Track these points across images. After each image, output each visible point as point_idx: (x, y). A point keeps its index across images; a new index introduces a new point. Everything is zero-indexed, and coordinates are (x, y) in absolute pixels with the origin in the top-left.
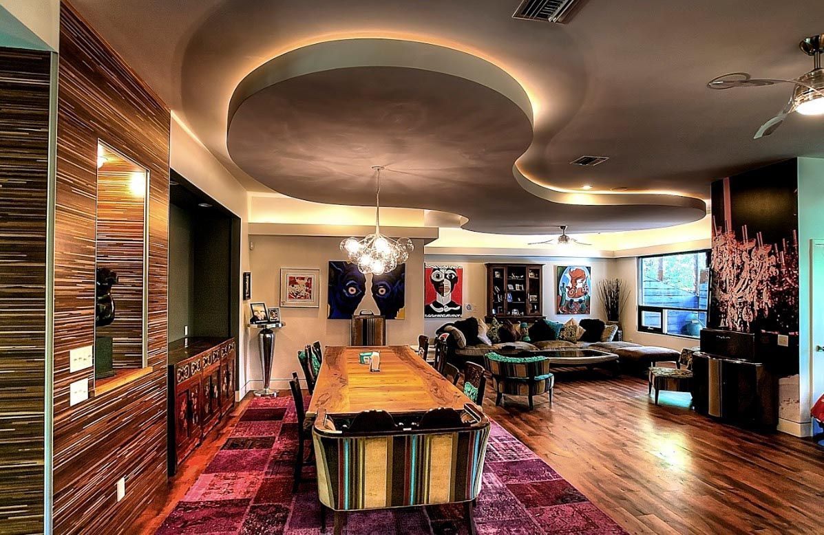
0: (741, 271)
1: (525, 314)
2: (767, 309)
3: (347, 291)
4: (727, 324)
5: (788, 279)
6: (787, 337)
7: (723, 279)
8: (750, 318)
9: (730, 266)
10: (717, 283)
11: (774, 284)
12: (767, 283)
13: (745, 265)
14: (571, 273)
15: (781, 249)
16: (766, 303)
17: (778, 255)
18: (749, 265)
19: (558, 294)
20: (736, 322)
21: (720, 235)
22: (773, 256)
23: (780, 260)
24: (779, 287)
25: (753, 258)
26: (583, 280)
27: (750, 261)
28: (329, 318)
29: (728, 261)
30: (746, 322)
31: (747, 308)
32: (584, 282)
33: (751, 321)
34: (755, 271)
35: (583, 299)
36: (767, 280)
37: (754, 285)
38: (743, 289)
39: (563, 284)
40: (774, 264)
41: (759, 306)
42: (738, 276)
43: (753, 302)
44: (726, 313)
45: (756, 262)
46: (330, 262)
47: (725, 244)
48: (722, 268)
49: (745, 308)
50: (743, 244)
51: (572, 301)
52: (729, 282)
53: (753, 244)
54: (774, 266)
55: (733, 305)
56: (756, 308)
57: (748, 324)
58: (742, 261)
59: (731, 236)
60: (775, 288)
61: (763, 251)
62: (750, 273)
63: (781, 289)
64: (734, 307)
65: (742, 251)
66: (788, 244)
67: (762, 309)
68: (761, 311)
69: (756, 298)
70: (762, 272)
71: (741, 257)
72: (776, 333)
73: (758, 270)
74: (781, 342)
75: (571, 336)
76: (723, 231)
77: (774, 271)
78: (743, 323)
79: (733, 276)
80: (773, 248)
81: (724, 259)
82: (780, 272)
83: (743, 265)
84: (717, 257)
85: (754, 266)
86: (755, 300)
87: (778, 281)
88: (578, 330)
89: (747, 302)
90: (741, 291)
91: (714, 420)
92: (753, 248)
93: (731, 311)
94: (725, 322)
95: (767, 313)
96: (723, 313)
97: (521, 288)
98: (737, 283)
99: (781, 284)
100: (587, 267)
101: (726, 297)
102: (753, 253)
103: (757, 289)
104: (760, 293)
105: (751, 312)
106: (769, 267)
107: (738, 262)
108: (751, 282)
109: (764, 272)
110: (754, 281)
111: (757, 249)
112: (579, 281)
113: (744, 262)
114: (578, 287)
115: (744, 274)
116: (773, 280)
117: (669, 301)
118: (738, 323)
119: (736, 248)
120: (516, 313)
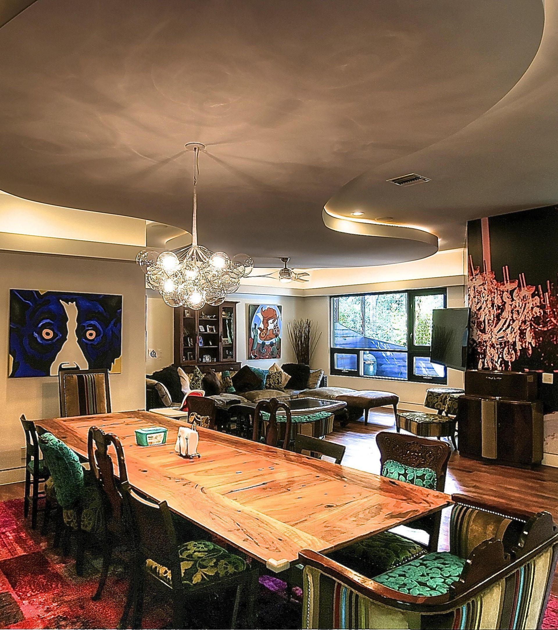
0: (502, 311)
1: (218, 360)
2: (530, 348)
3: (40, 334)
4: (486, 364)
5: (552, 319)
6: (552, 374)
7: (482, 319)
8: (512, 358)
9: (489, 306)
10: (474, 324)
11: (539, 325)
12: (531, 324)
13: (506, 306)
14: (263, 313)
15: (545, 290)
16: (530, 343)
17: (542, 296)
18: (511, 305)
19: (250, 336)
20: (497, 362)
21: (477, 275)
22: (536, 297)
23: (544, 301)
24: (543, 327)
25: (515, 298)
26: (274, 321)
27: (512, 301)
28: (12, 376)
29: (486, 301)
30: (508, 362)
31: (508, 349)
32: (275, 323)
33: (513, 360)
34: (518, 311)
35: (274, 342)
36: (531, 320)
37: (516, 325)
38: (504, 329)
39: (255, 325)
40: (538, 304)
41: (522, 346)
42: (498, 317)
43: (515, 343)
44: (485, 353)
45: (518, 302)
46: (11, 291)
47: (483, 284)
48: (480, 308)
49: (506, 349)
50: (504, 284)
51: (264, 344)
52: (488, 323)
53: (515, 285)
54: (538, 307)
55: (492, 346)
56: (518, 347)
57: (510, 364)
58: (503, 301)
59: (490, 276)
60: (540, 328)
61: (526, 292)
62: (512, 313)
63: (546, 329)
64: (494, 348)
65: (503, 292)
66: (553, 286)
67: (525, 348)
68: (524, 350)
69: (518, 337)
70: (525, 313)
71: (502, 297)
72: (540, 371)
73: (521, 311)
74: (545, 380)
75: (278, 384)
76: (481, 272)
77: (537, 311)
78: (504, 363)
79: (492, 316)
80: (537, 289)
81: (482, 299)
82: (545, 312)
83: (504, 305)
84: (474, 297)
85: (516, 307)
86: (517, 340)
87: (543, 321)
88: (283, 376)
89: (508, 342)
90: (502, 331)
91: (488, 462)
92: (515, 289)
93: (490, 351)
94: (483, 363)
95: (530, 352)
96: (482, 354)
97: (211, 330)
98: (497, 324)
99: (545, 324)
100: (278, 307)
101: (485, 337)
102: (515, 294)
103: (519, 329)
104: (522, 333)
105: (513, 352)
106: (532, 308)
107: (498, 302)
108: (513, 322)
109: (528, 312)
110: (516, 322)
111: (520, 290)
112: (271, 321)
113: (505, 303)
114: (269, 328)
115: (505, 314)
116: (537, 320)
117: (344, 342)
118: (499, 363)
119: (497, 289)
120: (208, 360)
